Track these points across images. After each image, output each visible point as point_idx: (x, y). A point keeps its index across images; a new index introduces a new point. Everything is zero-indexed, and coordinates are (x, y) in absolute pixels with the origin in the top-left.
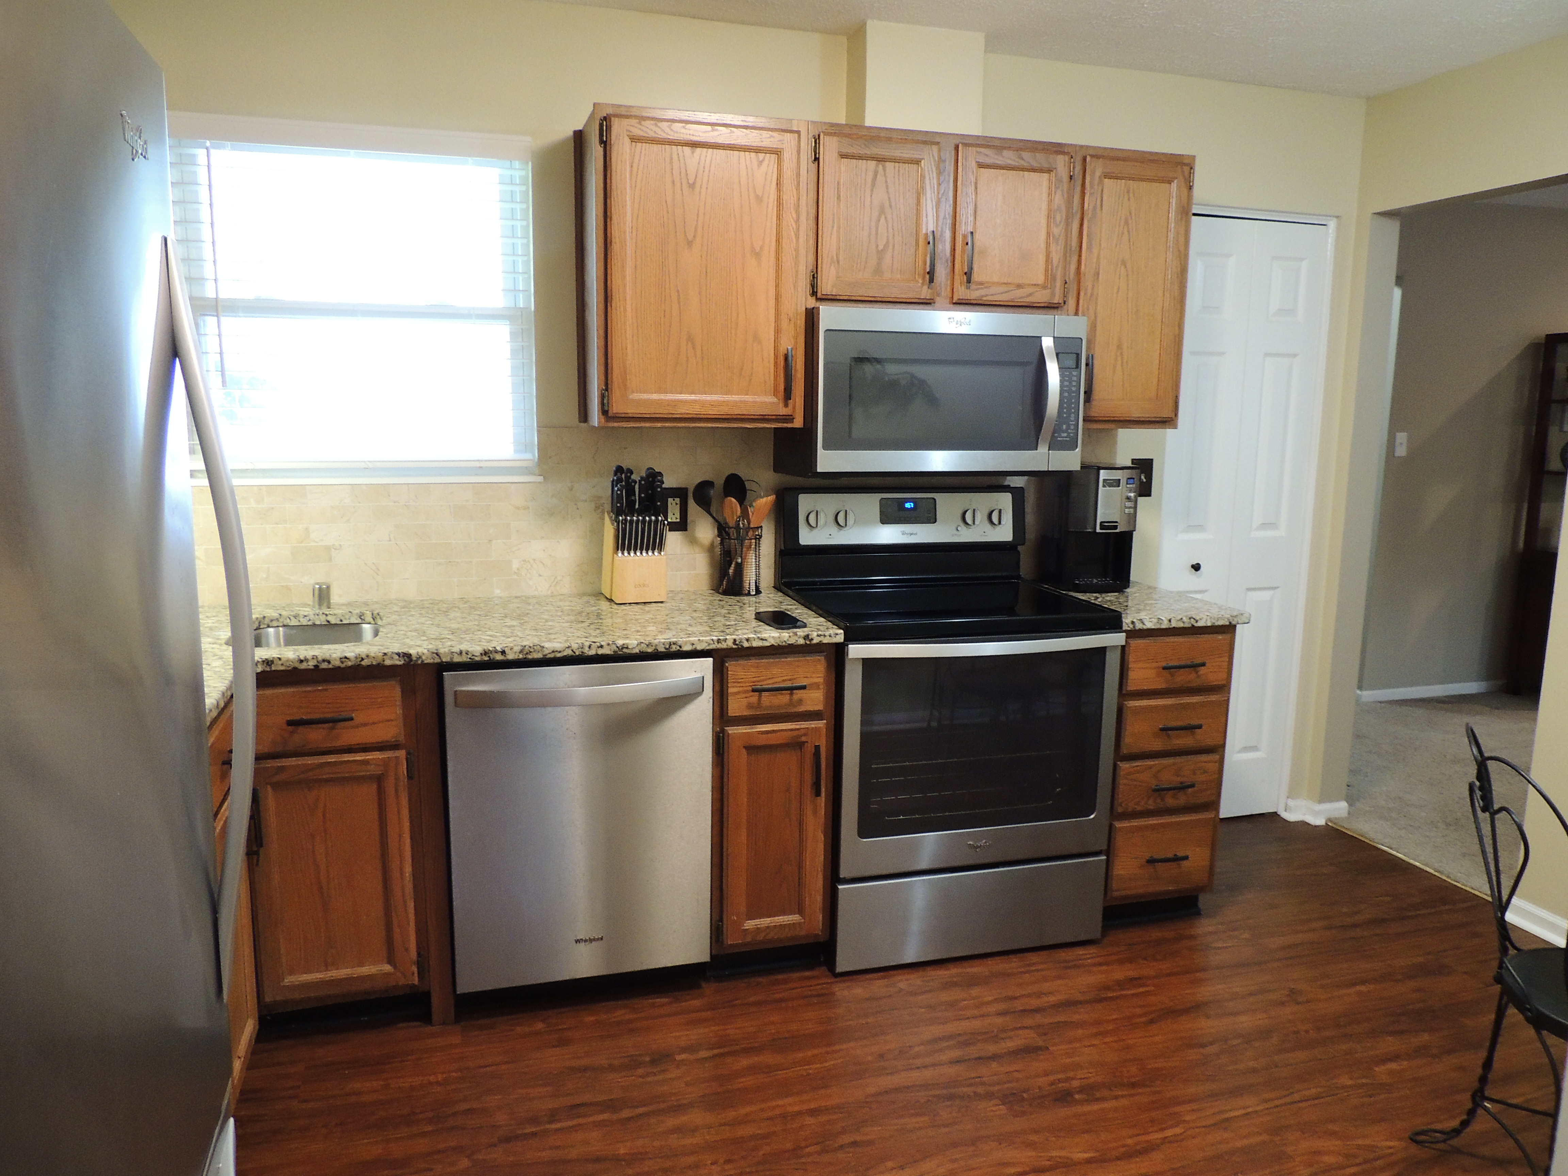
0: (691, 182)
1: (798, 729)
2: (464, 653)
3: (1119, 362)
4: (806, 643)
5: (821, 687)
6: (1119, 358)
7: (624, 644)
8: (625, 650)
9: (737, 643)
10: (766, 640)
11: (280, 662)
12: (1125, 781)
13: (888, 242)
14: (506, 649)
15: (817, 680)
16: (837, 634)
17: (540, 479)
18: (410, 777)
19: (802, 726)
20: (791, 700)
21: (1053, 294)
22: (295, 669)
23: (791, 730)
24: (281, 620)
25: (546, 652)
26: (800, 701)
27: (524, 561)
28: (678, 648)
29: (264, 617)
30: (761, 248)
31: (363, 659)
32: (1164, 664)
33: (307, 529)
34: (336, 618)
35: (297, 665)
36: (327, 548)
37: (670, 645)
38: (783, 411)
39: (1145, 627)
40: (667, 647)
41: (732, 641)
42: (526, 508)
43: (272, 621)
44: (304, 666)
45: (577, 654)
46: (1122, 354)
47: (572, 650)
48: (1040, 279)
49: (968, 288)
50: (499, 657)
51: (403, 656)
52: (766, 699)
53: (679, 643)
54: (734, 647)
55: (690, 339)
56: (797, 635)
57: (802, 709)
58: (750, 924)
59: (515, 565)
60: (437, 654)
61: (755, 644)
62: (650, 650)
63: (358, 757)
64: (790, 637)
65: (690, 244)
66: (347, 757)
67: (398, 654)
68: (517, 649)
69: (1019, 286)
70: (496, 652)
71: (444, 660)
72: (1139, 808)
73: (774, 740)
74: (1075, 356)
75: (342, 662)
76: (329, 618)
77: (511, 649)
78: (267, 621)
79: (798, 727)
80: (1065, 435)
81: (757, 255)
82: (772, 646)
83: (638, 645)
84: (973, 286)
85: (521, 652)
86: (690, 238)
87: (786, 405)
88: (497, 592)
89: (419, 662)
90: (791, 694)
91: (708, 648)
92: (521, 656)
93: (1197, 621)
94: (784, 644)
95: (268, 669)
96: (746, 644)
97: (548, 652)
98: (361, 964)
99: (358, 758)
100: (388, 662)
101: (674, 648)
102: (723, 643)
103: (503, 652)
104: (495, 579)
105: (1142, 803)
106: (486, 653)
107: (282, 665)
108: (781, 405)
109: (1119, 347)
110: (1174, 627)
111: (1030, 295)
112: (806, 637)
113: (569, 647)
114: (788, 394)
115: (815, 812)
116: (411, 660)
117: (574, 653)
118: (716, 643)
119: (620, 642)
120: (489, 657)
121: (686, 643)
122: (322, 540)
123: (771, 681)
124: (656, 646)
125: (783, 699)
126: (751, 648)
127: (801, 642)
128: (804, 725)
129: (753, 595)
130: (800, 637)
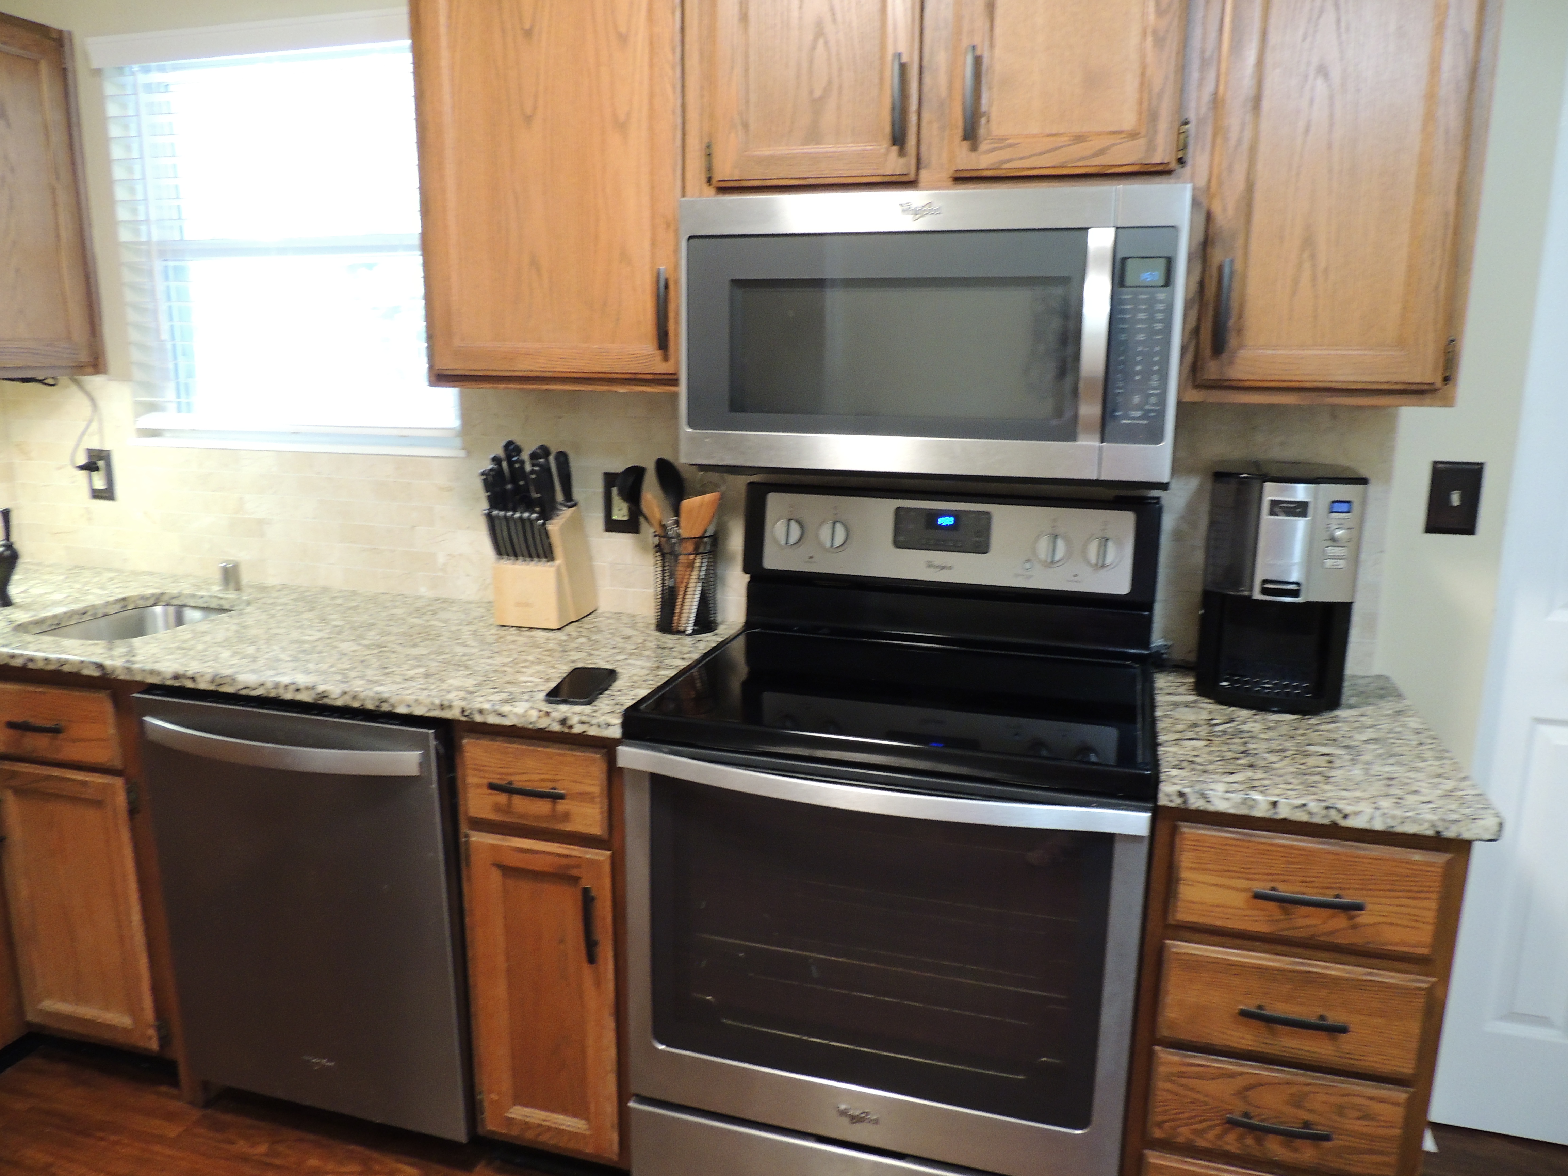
1: (566, 856)
2: (155, 674)
3: (1306, 275)
4: (567, 731)
5: (598, 800)
6: (1307, 265)
7: (326, 691)
8: (325, 700)
9: (467, 713)
10: (506, 716)
12: (1168, 1086)
13: (830, 82)
14: (197, 676)
16: (609, 725)
17: (462, 454)
19: (574, 853)
20: (554, 810)
21: (1151, 147)
23: (559, 855)
24: (181, 599)
26: (567, 816)
28: (390, 708)
29: (163, 594)
30: (628, 114)
31: (62, 666)
32: (1262, 887)
33: (242, 499)
36: (261, 522)
38: (661, 367)
39: (1211, 808)
41: (459, 710)
42: (450, 489)
43: (172, 599)
45: (273, 695)
46: (1313, 257)
48: (1128, 120)
49: (974, 148)
50: (189, 684)
51: (98, 667)
52: (520, 804)
53: (392, 701)
54: (464, 719)
55: (534, 263)
56: (549, 716)
57: (569, 827)
58: (518, 1112)
59: (441, 559)
60: (130, 671)
61: (492, 719)
62: (356, 705)
63: (80, 776)
64: (539, 717)
65: (528, 119)
66: (69, 774)
67: (93, 664)
68: (208, 677)
69: (1079, 138)
70: (187, 677)
71: (137, 678)
72: (1201, 1143)
73: (539, 864)
74: (1162, 263)
77: (202, 676)
78: (166, 598)
79: (565, 852)
80: (1138, 414)
81: (622, 127)
82: (514, 726)
83: (341, 696)
84: (984, 146)
85: (212, 681)
86: (529, 111)
87: (666, 358)
89: (116, 676)
90: (554, 803)
91: (427, 715)
92: (212, 688)
93: (1346, 816)
94: (532, 726)
96: (478, 718)
99: (78, 777)
100: (86, 672)
101: (385, 708)
102: (448, 711)
103: (193, 679)
104: (421, 574)
105: (1211, 1135)
106: (176, 677)
108: (655, 355)
109: (1308, 242)
110: (1285, 820)
111: (1102, 152)
112: (563, 722)
114: (663, 340)
115: (598, 983)
116: (107, 673)
117: (269, 693)
118: (439, 710)
119: (321, 688)
120: (180, 682)
121: (400, 702)
122: (254, 512)
123: (525, 777)
124: (364, 700)
125: (542, 807)
126: (484, 724)
127: (556, 727)
128: (576, 851)
129: (689, 635)
130: (553, 720)
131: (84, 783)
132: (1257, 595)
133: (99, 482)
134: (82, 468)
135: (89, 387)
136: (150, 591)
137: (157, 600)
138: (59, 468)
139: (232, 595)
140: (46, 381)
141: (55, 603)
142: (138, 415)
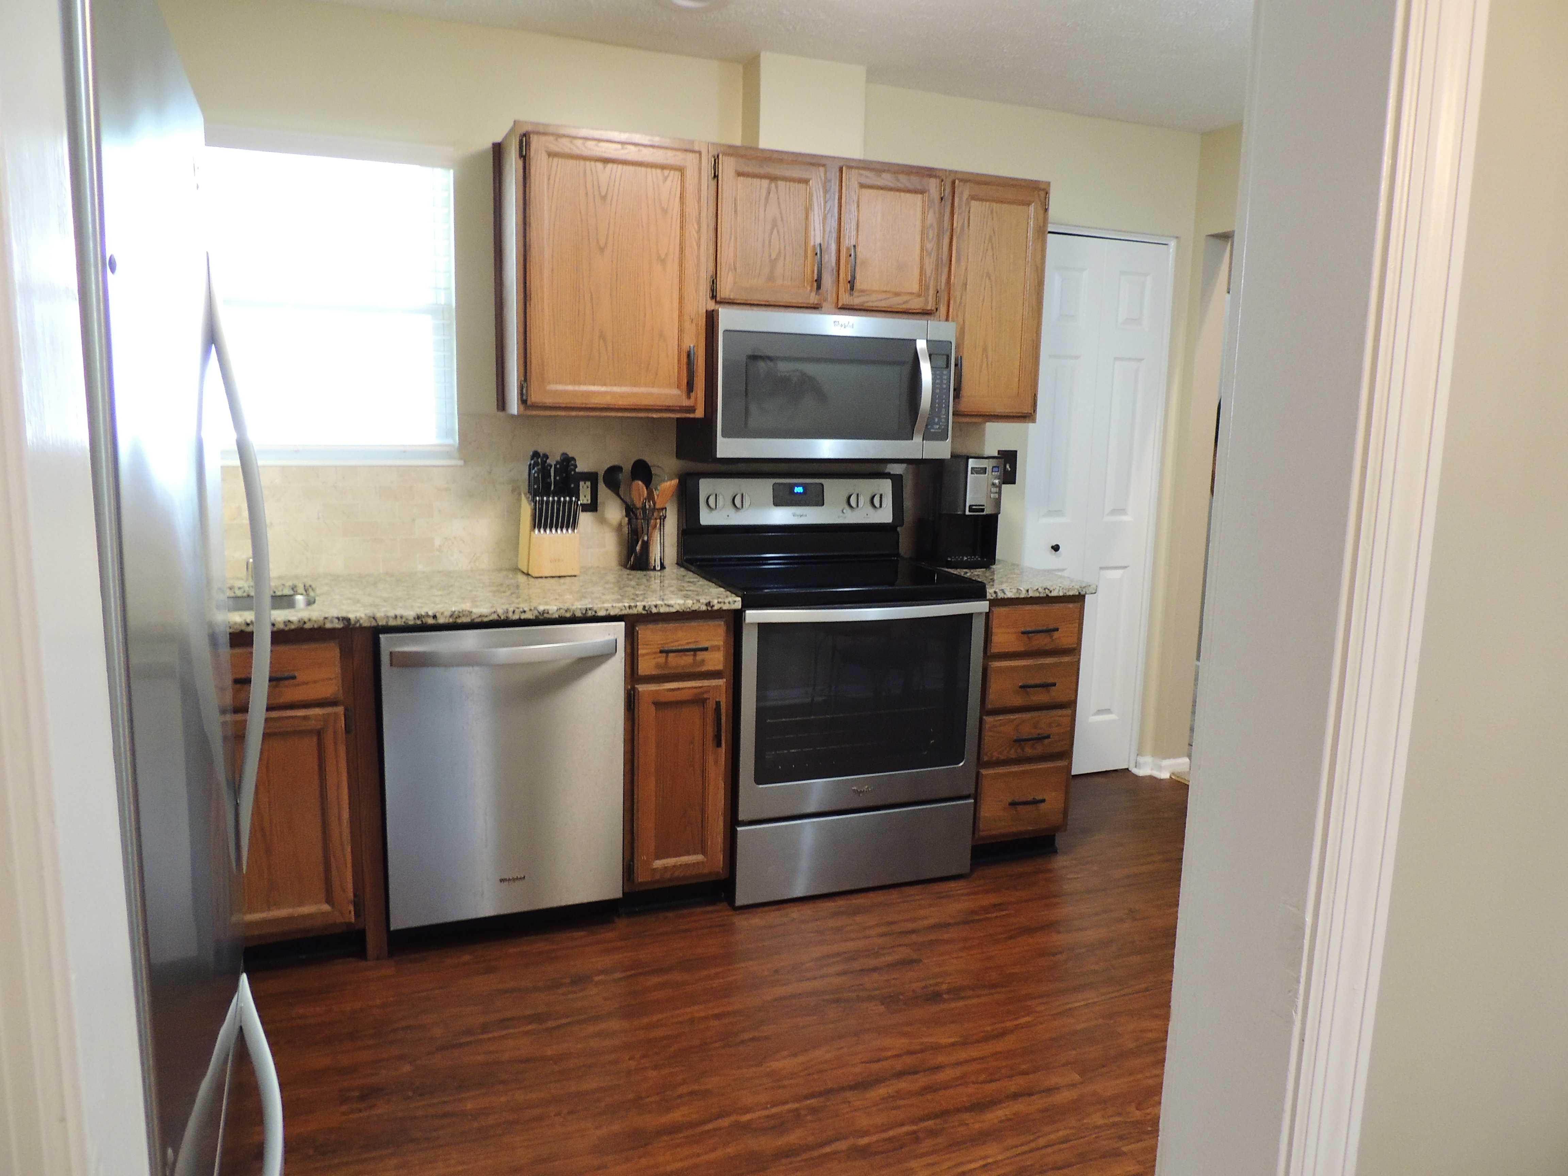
0: (603, 194)
1: (702, 687)
2: (399, 617)
3: (985, 364)
4: (708, 610)
5: (722, 649)
6: (985, 360)
7: (544, 610)
8: (545, 615)
9: (647, 609)
10: (672, 606)
12: (990, 734)
13: (780, 252)
14: (437, 615)
15: (716, 643)
16: (735, 601)
17: (461, 463)
18: (348, 731)
19: (705, 685)
20: (694, 660)
21: (927, 302)
22: (242, 631)
23: (695, 688)
25: (474, 616)
26: (703, 662)
27: (446, 538)
28: (594, 613)
30: (666, 255)
31: (305, 623)
32: (1023, 629)
33: (239, 507)
35: (244, 628)
37: (586, 610)
38: (686, 403)
39: (1006, 597)
40: (584, 612)
41: (642, 607)
42: (448, 489)
45: (502, 618)
46: (987, 356)
47: (498, 615)
48: (915, 288)
49: (851, 295)
50: (431, 621)
51: (343, 620)
52: (673, 659)
53: (595, 609)
54: (644, 612)
55: (602, 336)
56: (700, 602)
57: (704, 669)
58: (658, 864)
59: (437, 542)
60: (374, 618)
61: (663, 610)
62: (568, 615)
63: (301, 713)
64: (693, 604)
65: (602, 250)
66: (289, 713)
67: (338, 618)
68: (448, 613)
69: (897, 294)
70: (428, 616)
71: (380, 624)
72: (1002, 757)
73: (680, 696)
74: (945, 357)
75: (286, 626)
77: (442, 613)
79: (700, 685)
80: (938, 427)
81: (663, 261)
82: (677, 612)
83: (557, 611)
84: (856, 294)
85: (451, 616)
86: (602, 243)
87: (689, 397)
88: (420, 567)
89: (358, 625)
90: (695, 655)
91: (620, 613)
92: (451, 620)
93: (1051, 592)
94: (688, 610)
96: (654, 610)
98: (301, 904)
100: (328, 625)
101: (590, 613)
102: (634, 609)
103: (435, 617)
104: (418, 556)
105: (1005, 752)
106: (419, 617)
108: (684, 396)
109: (985, 350)
110: (1031, 597)
111: (906, 302)
112: (708, 604)
113: (494, 612)
114: (690, 387)
115: (716, 762)
116: (350, 624)
117: (500, 617)
118: (628, 609)
119: (541, 608)
120: (422, 621)
121: (601, 609)
123: (676, 644)
124: (574, 611)
125: (688, 659)
126: (659, 614)
127: (704, 608)
128: (706, 683)
129: (658, 571)
130: (703, 604)
131: (306, 718)
132: (967, 513)
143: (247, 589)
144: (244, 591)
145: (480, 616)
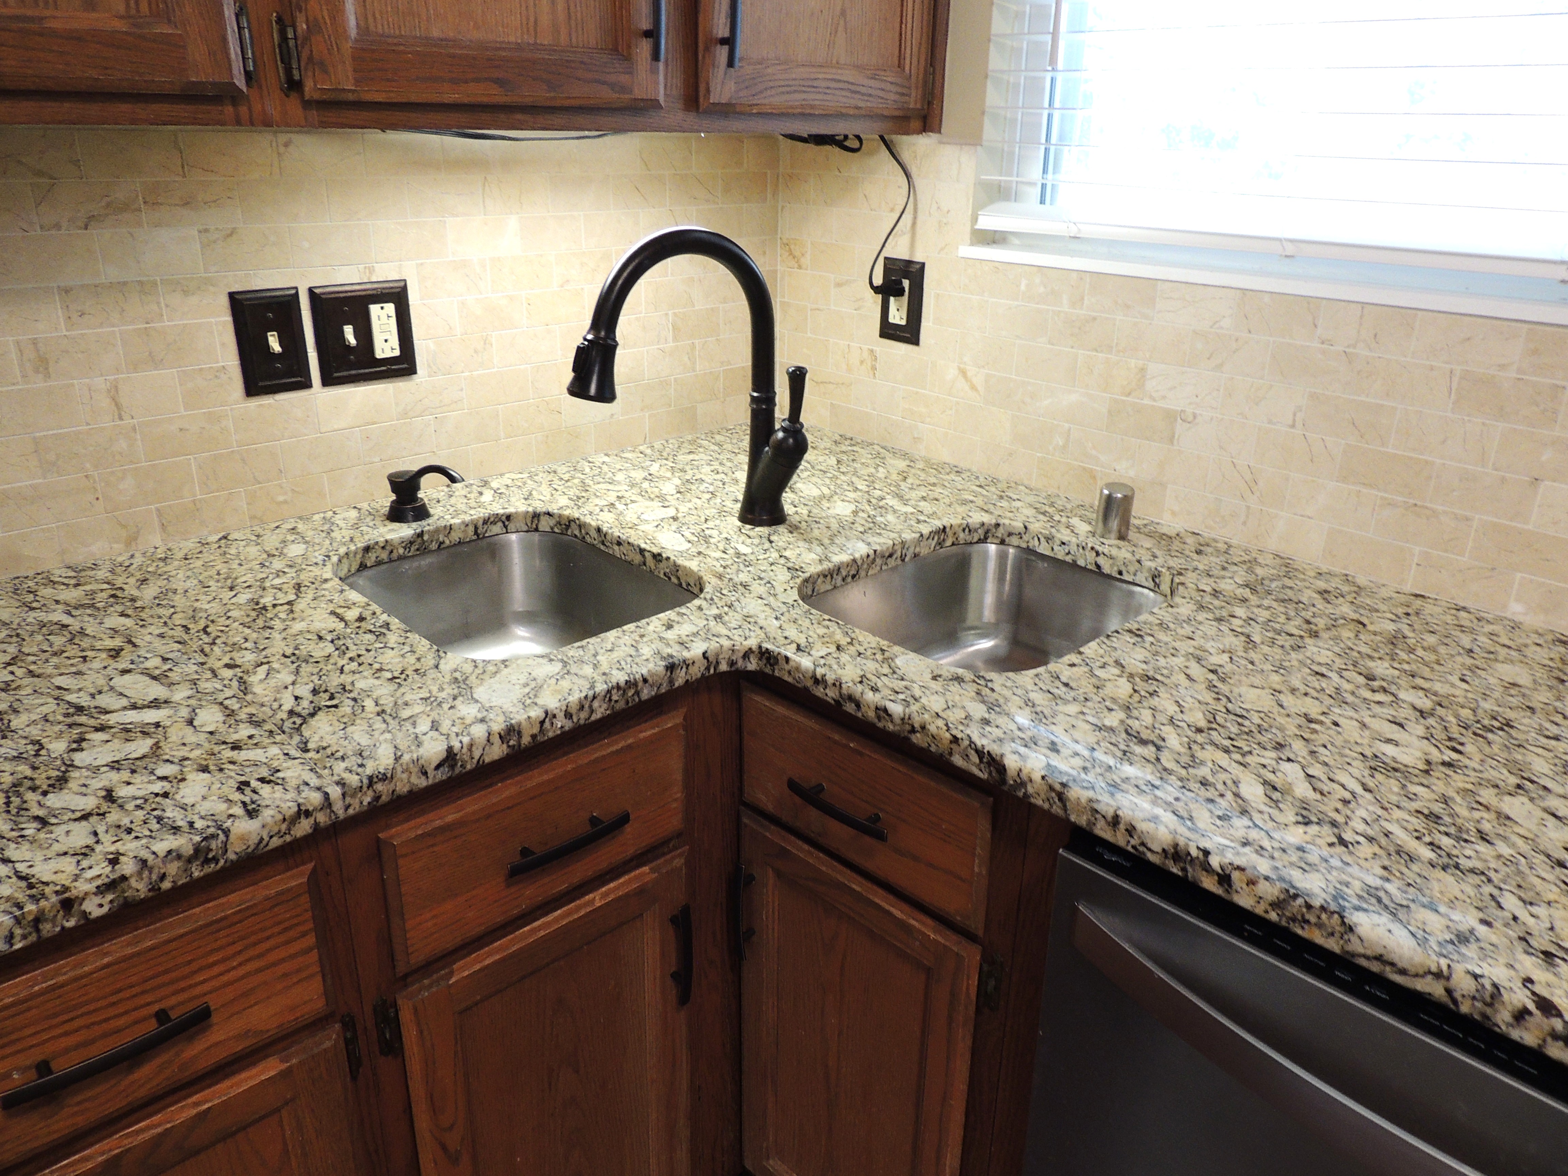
2: (1122, 827)
11: (787, 667)
14: (1236, 875)
18: (983, 1007)
22: (806, 689)
24: (1025, 538)
25: (1356, 946)
29: (997, 525)
31: (913, 730)
33: (1143, 370)
34: (1112, 566)
35: (809, 683)
36: (1171, 417)
43: (1010, 534)
44: (819, 692)
45: (1464, 1009)
47: (1449, 991)
50: (1209, 884)
51: (989, 763)
60: (1061, 796)
63: (897, 909)
66: (881, 899)
67: (980, 753)
68: (1269, 891)
70: (1207, 868)
71: (1073, 818)
75: (879, 718)
76: (1101, 560)
77: (1251, 882)
78: (1001, 532)
85: (1276, 905)
89: (1021, 794)
95: (768, 670)
97: (1361, 950)
99: (897, 913)
100: (959, 760)
103: (1224, 879)
104: (1519, 575)
106: (1177, 854)
107: (789, 672)
113: (1438, 975)
116: (1004, 781)
117: (1455, 1002)
120: (1184, 870)
122: (1164, 397)
133: (898, 315)
134: (876, 290)
135: (906, 156)
136: (977, 518)
137: (987, 534)
138: (839, 285)
139: (1110, 546)
140: (847, 143)
141: (844, 527)
142: (978, 207)
143: (1074, 549)
144: (1069, 553)
145: (1379, 958)
